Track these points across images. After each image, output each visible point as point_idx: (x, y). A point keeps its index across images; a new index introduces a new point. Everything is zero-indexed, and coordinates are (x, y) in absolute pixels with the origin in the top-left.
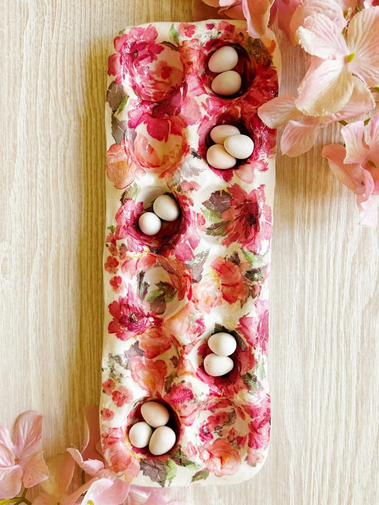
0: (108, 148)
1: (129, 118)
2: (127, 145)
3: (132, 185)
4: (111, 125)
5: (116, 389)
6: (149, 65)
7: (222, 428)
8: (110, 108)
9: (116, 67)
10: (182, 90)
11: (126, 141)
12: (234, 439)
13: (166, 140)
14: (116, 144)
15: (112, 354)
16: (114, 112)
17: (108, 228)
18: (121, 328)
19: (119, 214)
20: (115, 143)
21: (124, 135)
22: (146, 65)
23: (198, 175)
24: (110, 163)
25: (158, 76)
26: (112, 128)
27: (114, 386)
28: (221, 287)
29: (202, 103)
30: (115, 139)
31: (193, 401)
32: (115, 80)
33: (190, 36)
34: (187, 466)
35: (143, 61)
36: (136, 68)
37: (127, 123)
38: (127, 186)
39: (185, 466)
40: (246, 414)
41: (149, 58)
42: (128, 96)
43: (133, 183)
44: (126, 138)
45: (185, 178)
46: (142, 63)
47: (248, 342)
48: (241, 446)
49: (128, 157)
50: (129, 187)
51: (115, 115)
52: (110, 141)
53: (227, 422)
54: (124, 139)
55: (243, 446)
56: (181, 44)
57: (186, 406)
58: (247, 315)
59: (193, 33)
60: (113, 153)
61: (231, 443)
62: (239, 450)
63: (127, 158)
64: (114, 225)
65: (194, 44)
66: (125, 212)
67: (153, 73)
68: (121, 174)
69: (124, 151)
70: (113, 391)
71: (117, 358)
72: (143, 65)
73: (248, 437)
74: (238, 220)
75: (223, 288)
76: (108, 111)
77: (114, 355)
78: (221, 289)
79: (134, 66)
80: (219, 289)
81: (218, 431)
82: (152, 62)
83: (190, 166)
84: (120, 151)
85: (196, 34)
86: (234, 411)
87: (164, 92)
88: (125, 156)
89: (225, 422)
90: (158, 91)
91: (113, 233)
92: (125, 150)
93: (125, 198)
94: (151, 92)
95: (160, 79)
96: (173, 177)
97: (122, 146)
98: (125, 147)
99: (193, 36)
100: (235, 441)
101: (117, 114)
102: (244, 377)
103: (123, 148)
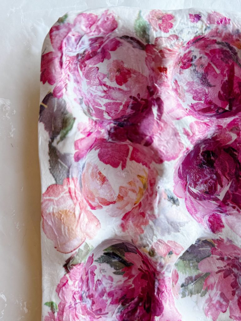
0: (44, 190)
1: (76, 149)
2: (72, 186)
3: (82, 248)
4: (48, 158)
6: (99, 65)
8: (45, 131)
9: (54, 71)
10: (155, 110)
11: (71, 180)
13: (124, 167)
14: (56, 185)
16: (52, 139)
17: (46, 304)
19: (62, 284)
20: (54, 182)
21: (68, 172)
22: (96, 66)
23: (179, 232)
24: (48, 212)
25: (111, 80)
26: (50, 161)
29: (184, 129)
30: (54, 176)
32: (52, 91)
33: (166, 31)
35: (91, 60)
36: (81, 70)
37: (73, 156)
38: (75, 250)
41: (100, 56)
42: (74, 119)
43: (84, 244)
44: (70, 176)
45: (159, 237)
46: (90, 64)
49: (75, 204)
50: (77, 250)
51: (54, 144)
52: (47, 180)
54: (68, 178)
56: (152, 42)
59: (171, 26)
60: (52, 198)
63: (73, 206)
64: (54, 301)
65: (172, 42)
66: (70, 283)
67: (105, 76)
68: (65, 232)
69: (68, 194)
72: (90, 66)
76: (43, 136)
79: (79, 69)
82: (102, 61)
83: (168, 220)
84: (62, 194)
85: (175, 28)
87: (121, 104)
88: (70, 202)
90: (112, 101)
91: (54, 313)
92: (70, 192)
93: (71, 263)
94: (102, 104)
95: (114, 84)
96: (142, 235)
97: (66, 188)
98: (70, 189)
99: (171, 32)
101: (58, 143)
103: (67, 190)
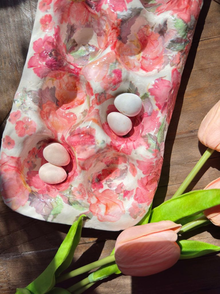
5: (21, 119)
7: (112, 181)
12: (121, 192)
15: (26, 89)
18: (40, 62)
27: (20, 116)
28: (141, 59)
31: (93, 146)
34: (73, 205)
39: (72, 205)
40: (138, 170)
47: (157, 105)
48: (126, 198)
53: (118, 177)
55: (129, 198)
57: (86, 150)
58: (163, 77)
61: (118, 195)
62: (124, 202)
70: (18, 120)
71: (30, 93)
73: (135, 191)
74: (170, 3)
75: (142, 61)
77: (28, 90)
78: (140, 60)
80: (139, 60)
81: (108, 183)
86: (127, 168)
89: (116, 177)
100: (122, 194)
102: (144, 137)
